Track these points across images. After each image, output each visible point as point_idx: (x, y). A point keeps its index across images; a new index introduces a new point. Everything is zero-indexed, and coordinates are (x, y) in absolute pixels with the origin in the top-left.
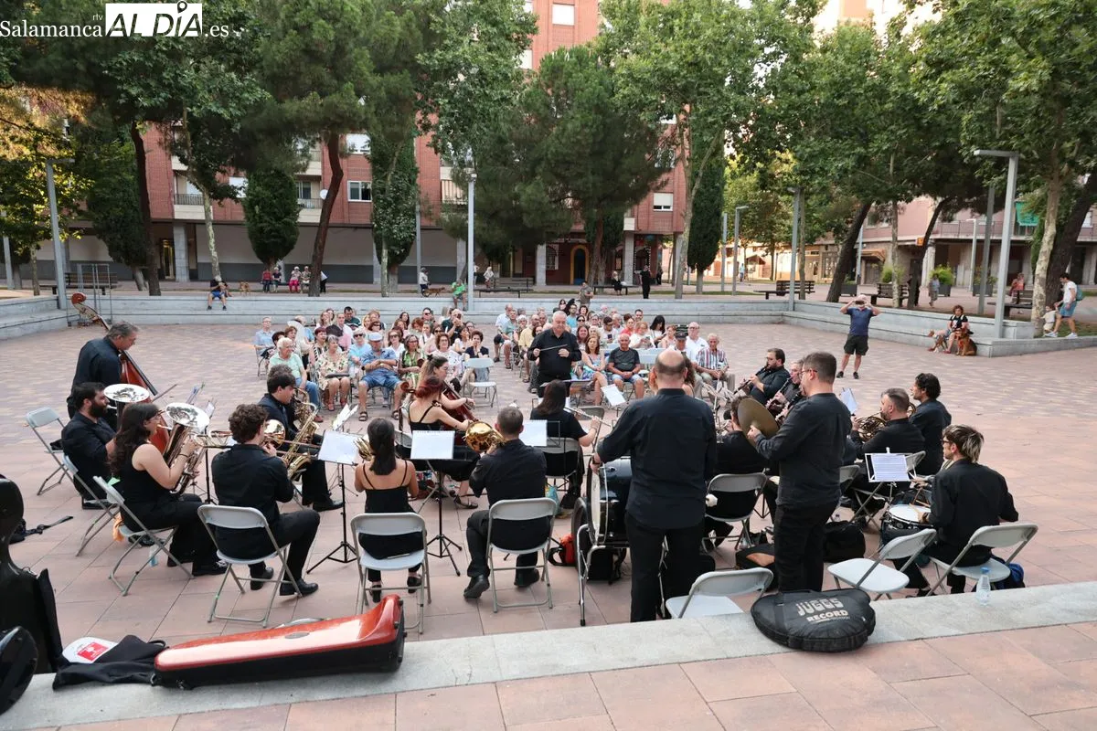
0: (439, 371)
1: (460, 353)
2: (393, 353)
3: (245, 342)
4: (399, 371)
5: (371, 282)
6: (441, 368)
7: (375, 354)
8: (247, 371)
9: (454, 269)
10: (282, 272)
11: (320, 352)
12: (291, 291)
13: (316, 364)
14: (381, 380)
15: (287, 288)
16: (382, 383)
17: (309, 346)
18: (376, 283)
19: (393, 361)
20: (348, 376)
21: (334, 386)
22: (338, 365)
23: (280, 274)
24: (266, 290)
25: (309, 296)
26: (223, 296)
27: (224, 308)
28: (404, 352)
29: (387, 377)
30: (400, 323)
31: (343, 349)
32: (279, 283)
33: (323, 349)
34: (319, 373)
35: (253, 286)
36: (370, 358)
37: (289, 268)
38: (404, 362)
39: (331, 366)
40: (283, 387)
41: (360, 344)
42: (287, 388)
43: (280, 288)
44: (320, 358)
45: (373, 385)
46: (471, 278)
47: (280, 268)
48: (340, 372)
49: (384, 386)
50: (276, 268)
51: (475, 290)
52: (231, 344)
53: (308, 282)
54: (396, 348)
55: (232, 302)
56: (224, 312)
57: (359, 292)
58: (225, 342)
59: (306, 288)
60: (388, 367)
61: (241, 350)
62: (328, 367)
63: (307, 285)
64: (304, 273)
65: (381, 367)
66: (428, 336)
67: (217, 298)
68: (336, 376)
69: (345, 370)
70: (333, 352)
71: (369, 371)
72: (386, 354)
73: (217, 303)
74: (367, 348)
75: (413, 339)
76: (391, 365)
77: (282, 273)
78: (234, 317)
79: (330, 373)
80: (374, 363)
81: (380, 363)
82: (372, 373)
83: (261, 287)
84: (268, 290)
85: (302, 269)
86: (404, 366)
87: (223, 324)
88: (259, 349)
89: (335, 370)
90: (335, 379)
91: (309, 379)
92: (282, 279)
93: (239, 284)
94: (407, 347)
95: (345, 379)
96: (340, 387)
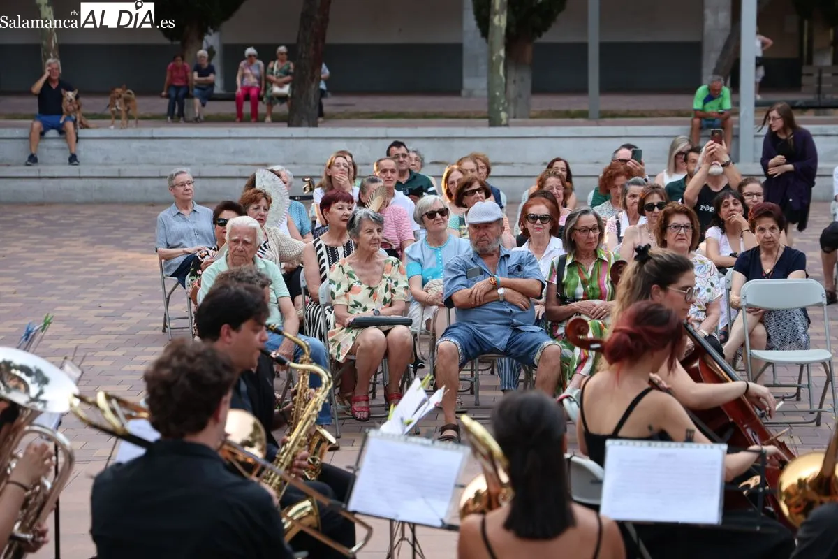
0: (667, 299)
1: (722, 269)
2: (530, 260)
3: (126, 247)
4: (548, 314)
5: (455, 89)
6: (673, 289)
7: (481, 263)
8: (135, 317)
9: (694, 51)
10: (216, 62)
11: (333, 257)
12: (240, 118)
13: (322, 290)
14: (498, 336)
15: (229, 108)
16: (501, 344)
17: (302, 245)
18: (470, 94)
19: (530, 284)
20: (408, 323)
21: (368, 350)
22: (381, 292)
23: (211, 70)
24: (177, 114)
25: (290, 125)
26: (70, 125)
27: (73, 159)
28: (562, 260)
29: (516, 329)
30: (553, 181)
31: (392, 252)
32: (208, 95)
33: (341, 250)
34: (331, 317)
35: (144, 104)
36: (467, 272)
37: (233, 55)
38: (561, 286)
39: (361, 295)
40: (236, 326)
41: (437, 239)
42: (245, 327)
43: (213, 108)
44: (334, 273)
45: (476, 351)
46: (749, 75)
47: (211, 52)
48: (385, 312)
49: (506, 353)
50: (203, 52)
51: (757, 104)
52: (89, 252)
53: (286, 90)
54: (541, 247)
55: (91, 143)
56: (72, 170)
57: (425, 116)
58: (77, 246)
59: (281, 109)
60: (519, 299)
61: (114, 266)
62: (353, 297)
63: (282, 98)
64: (275, 66)
65: (496, 299)
66: (633, 219)
67: (52, 133)
68: (377, 323)
69: (397, 307)
70: (369, 256)
71: (465, 309)
72: (512, 261)
73: (53, 146)
74: (460, 245)
75: (588, 220)
76: (527, 294)
77: (218, 68)
78: (96, 183)
79: (359, 314)
80: (481, 285)
81: (496, 286)
82: (476, 315)
83: (162, 104)
84: (181, 114)
85: (267, 54)
86: (563, 300)
87: (70, 203)
88: (167, 258)
89: (373, 307)
90: (374, 333)
91: (301, 331)
92: (217, 80)
93: (107, 101)
94: (571, 244)
95: (399, 330)
96: (387, 354)
